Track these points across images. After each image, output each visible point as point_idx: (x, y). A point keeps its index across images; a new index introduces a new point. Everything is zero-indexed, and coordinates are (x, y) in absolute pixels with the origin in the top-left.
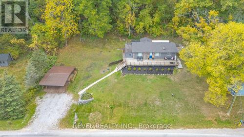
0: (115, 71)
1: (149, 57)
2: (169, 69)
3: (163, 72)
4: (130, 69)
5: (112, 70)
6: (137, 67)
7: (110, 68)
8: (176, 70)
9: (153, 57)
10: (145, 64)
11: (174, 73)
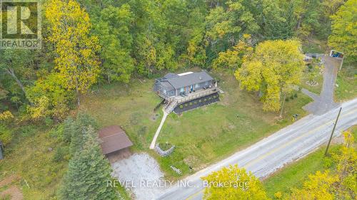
0: (166, 114)
1: (190, 90)
2: (214, 97)
7: (158, 113)
8: (221, 96)
9: (194, 89)
10: (191, 98)
11: (220, 99)
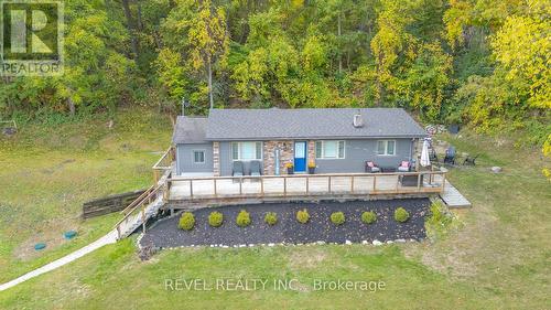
0: (110, 238)
1: (290, 162)
2: (400, 213)
3: (371, 231)
4: (186, 219)
5: (94, 238)
6: (229, 207)
7: (88, 228)
8: (441, 217)
9: (310, 162)
11: (430, 229)
